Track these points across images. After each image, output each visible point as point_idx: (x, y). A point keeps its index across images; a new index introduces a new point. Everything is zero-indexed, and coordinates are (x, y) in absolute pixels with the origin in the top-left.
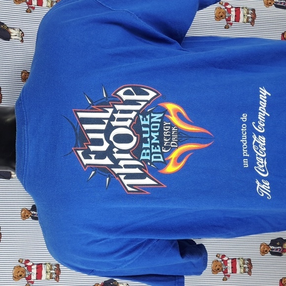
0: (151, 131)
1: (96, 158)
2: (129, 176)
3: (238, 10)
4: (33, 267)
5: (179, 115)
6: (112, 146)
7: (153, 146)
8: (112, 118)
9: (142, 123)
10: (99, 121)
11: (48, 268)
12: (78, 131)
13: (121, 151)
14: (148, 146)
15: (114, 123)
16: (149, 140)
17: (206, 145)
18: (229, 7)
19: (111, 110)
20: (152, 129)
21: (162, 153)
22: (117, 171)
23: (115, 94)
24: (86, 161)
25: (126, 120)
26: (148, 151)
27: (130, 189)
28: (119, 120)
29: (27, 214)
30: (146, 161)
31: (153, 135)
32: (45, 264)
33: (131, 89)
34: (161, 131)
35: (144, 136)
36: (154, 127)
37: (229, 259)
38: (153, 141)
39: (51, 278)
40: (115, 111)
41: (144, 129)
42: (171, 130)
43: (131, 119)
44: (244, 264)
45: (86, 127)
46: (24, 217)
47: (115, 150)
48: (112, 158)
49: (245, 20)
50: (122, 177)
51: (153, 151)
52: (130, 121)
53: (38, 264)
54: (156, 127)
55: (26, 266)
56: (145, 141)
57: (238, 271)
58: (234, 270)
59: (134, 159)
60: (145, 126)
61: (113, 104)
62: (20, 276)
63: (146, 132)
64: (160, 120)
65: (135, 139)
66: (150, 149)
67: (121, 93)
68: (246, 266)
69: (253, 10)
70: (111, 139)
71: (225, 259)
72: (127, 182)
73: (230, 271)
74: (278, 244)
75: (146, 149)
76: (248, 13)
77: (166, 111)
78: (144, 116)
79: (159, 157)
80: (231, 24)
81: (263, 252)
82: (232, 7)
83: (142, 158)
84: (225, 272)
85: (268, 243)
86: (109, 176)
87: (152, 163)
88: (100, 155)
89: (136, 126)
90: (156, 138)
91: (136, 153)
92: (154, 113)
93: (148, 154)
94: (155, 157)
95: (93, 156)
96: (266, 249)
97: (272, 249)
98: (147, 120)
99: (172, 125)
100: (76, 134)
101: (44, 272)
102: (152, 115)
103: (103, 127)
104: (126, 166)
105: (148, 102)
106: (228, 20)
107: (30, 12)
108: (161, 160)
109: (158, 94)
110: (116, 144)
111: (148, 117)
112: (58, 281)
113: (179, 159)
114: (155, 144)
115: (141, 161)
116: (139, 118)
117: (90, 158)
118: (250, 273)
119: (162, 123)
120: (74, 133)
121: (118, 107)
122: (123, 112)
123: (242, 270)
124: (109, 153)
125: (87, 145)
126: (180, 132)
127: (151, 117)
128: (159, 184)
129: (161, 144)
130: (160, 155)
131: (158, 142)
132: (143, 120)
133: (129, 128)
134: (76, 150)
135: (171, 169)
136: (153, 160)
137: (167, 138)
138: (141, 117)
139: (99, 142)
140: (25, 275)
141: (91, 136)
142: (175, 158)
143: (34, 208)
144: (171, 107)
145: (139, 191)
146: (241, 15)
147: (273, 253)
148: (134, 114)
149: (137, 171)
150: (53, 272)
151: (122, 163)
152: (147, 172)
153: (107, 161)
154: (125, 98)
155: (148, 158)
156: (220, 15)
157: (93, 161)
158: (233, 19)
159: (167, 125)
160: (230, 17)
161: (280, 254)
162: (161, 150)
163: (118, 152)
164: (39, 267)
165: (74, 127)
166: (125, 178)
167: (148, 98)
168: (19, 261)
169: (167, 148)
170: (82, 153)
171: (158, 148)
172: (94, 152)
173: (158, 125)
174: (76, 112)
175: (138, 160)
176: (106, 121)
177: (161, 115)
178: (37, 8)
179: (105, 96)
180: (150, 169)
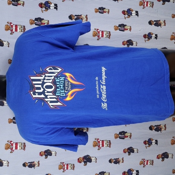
0: (60, 84)
1: (38, 95)
2: (51, 102)
3: (103, 32)
4: (13, 144)
5: (71, 78)
6: (44, 90)
7: (61, 90)
8: (44, 79)
9: (57, 81)
10: (39, 80)
11: (20, 145)
12: (31, 84)
13: (48, 92)
14: (59, 90)
15: (45, 81)
16: (59, 87)
17: (82, 89)
18: (99, 31)
19: (44, 76)
20: (61, 83)
21: (65, 93)
22: (46, 100)
23: (45, 70)
24: (34, 96)
25: (50, 79)
26: (59, 92)
27: (52, 107)
28: (47, 80)
29: (11, 121)
30: (58, 96)
31: (61, 85)
32: (19, 143)
33: (51, 68)
34: (64, 84)
35: (58, 86)
36: (61, 82)
37: (100, 140)
38: (61, 88)
39: (22, 149)
40: (46, 76)
41: (57, 83)
42: (68, 84)
43: (52, 79)
44: (107, 143)
45: (34, 82)
46: (10, 122)
47: (46, 92)
48: (45, 95)
49: (106, 36)
50: (49, 102)
51: (61, 92)
52: (51, 80)
53: (16, 143)
54: (62, 82)
55: (11, 143)
56: (58, 88)
57: (105, 146)
58: (103, 146)
59: (53, 95)
60: (58, 82)
61: (45, 74)
62: (8, 148)
63: (58, 84)
64: (63, 80)
65: (54, 87)
66: (60, 91)
67: (47, 69)
68: (108, 143)
69: (109, 32)
70: (44, 87)
71: (99, 140)
72: (50, 104)
73: (101, 146)
74: (122, 134)
75: (58, 91)
76: (107, 33)
77: (66, 76)
78: (57, 78)
79: (64, 94)
80: (100, 38)
81: (116, 138)
82: (100, 31)
83: (57, 94)
84: (99, 146)
85: (118, 133)
86: (43, 102)
87: (61, 97)
88: (40, 94)
89: (54, 82)
90: (62, 87)
91: (54, 93)
92: (61, 77)
93: (59, 93)
94: (62, 94)
95: (37, 94)
96: (117, 136)
97: (120, 136)
98: (58, 80)
99: (69, 82)
100: (30, 85)
101: (18, 146)
102: (60, 78)
103: (41, 82)
104: (50, 98)
105: (58, 73)
106: (99, 36)
107: (12, 34)
108: (65, 95)
109: (62, 70)
110: (46, 89)
111: (59, 78)
112: (25, 150)
113: (72, 95)
114: (62, 89)
115: (56, 96)
116: (55, 79)
117: (36, 95)
118: (110, 146)
119: (64, 81)
120: (29, 85)
121: (47, 75)
122: (48, 76)
123: (106, 146)
124: (43, 93)
125: (35, 90)
126: (72, 84)
127: (60, 79)
128: (64, 105)
129: (64, 89)
130: (64, 93)
131: (63, 88)
132: (57, 80)
133: (51, 83)
134: (30, 92)
135: (68, 99)
136: (61, 95)
137: (67, 87)
138: (56, 78)
139: (39, 89)
140: (10, 148)
141: (36, 86)
142: (70, 95)
143: (14, 118)
144: (68, 74)
145: (56, 108)
146: (104, 34)
147: (120, 138)
148: (53, 77)
149: (55, 100)
150: (23, 146)
151: (48, 97)
152: (59, 100)
153: (43, 96)
154: (49, 71)
155: (59, 95)
156: (95, 34)
157: (37, 96)
158: (100, 36)
159: (66, 82)
160: (99, 35)
161: (123, 138)
162: (64, 91)
163: (47, 92)
164: (16, 144)
165: (29, 83)
166: (50, 103)
167: (58, 71)
168: (8, 141)
169: (67, 91)
170: (33, 93)
171: (63, 91)
172: (37, 93)
173: (63, 81)
174: (30, 77)
175: (55, 95)
176: (42, 80)
177: (64, 78)
178: (15, 32)
179: (41, 70)
180: (60, 99)
